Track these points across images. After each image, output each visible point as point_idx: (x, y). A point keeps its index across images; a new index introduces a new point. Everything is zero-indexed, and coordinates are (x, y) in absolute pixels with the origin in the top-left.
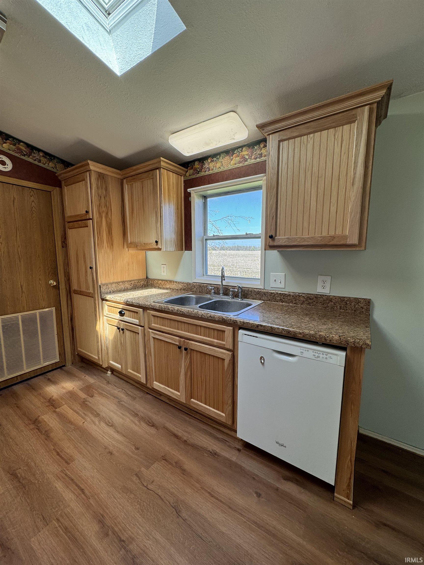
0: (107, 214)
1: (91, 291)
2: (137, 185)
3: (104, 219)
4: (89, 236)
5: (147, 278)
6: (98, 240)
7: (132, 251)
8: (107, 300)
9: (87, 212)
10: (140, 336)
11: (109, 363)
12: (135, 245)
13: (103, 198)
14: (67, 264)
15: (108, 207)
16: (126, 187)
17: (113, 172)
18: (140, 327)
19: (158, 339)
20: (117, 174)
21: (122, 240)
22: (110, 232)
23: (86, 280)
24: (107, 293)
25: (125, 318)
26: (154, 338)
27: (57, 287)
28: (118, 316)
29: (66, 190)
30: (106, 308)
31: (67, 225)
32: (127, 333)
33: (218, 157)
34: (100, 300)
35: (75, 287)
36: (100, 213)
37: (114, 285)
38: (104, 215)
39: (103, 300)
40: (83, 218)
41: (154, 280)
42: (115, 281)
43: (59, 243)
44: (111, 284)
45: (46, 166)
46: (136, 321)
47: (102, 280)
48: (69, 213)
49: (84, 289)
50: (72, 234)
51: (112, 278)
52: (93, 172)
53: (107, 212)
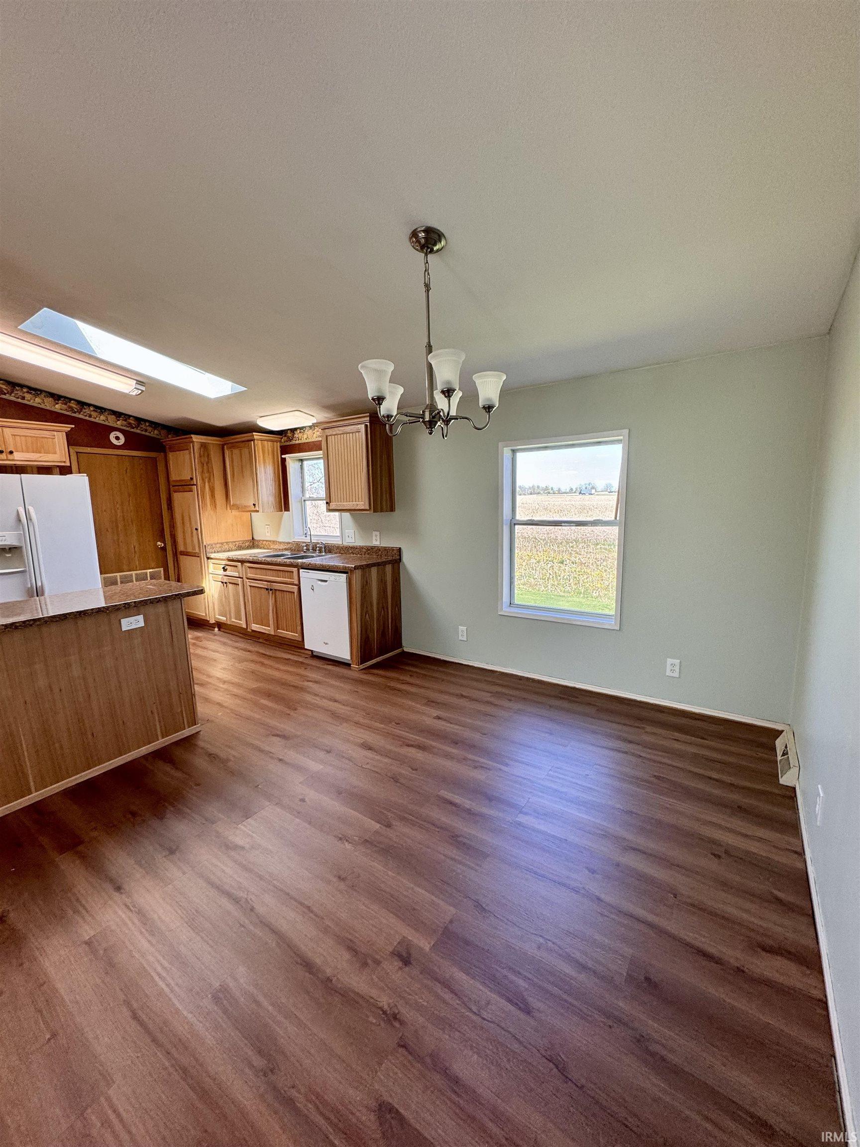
0: (210, 479)
1: (197, 550)
2: (236, 452)
3: (207, 484)
4: (194, 500)
5: (253, 539)
6: (202, 502)
7: (235, 513)
8: (212, 559)
9: (192, 479)
10: (240, 587)
11: (215, 618)
12: (236, 507)
13: (205, 465)
14: (173, 526)
15: (210, 472)
16: (227, 452)
17: (214, 440)
18: (239, 579)
19: (253, 586)
20: (220, 441)
21: (225, 502)
22: (213, 496)
23: (192, 541)
24: (212, 553)
25: (228, 573)
26: (250, 586)
27: (164, 549)
28: (221, 572)
29: (171, 455)
30: (211, 566)
31: (172, 489)
32: (230, 586)
34: (206, 559)
35: (181, 548)
36: (203, 480)
37: (218, 546)
38: (207, 480)
39: (208, 558)
40: (188, 483)
41: (260, 541)
42: (220, 541)
43: (164, 506)
44: (215, 544)
45: (152, 435)
46: (236, 574)
47: (207, 540)
48: (174, 477)
49: (190, 550)
50: (177, 497)
51: (216, 540)
52: (195, 444)
53: (210, 476)
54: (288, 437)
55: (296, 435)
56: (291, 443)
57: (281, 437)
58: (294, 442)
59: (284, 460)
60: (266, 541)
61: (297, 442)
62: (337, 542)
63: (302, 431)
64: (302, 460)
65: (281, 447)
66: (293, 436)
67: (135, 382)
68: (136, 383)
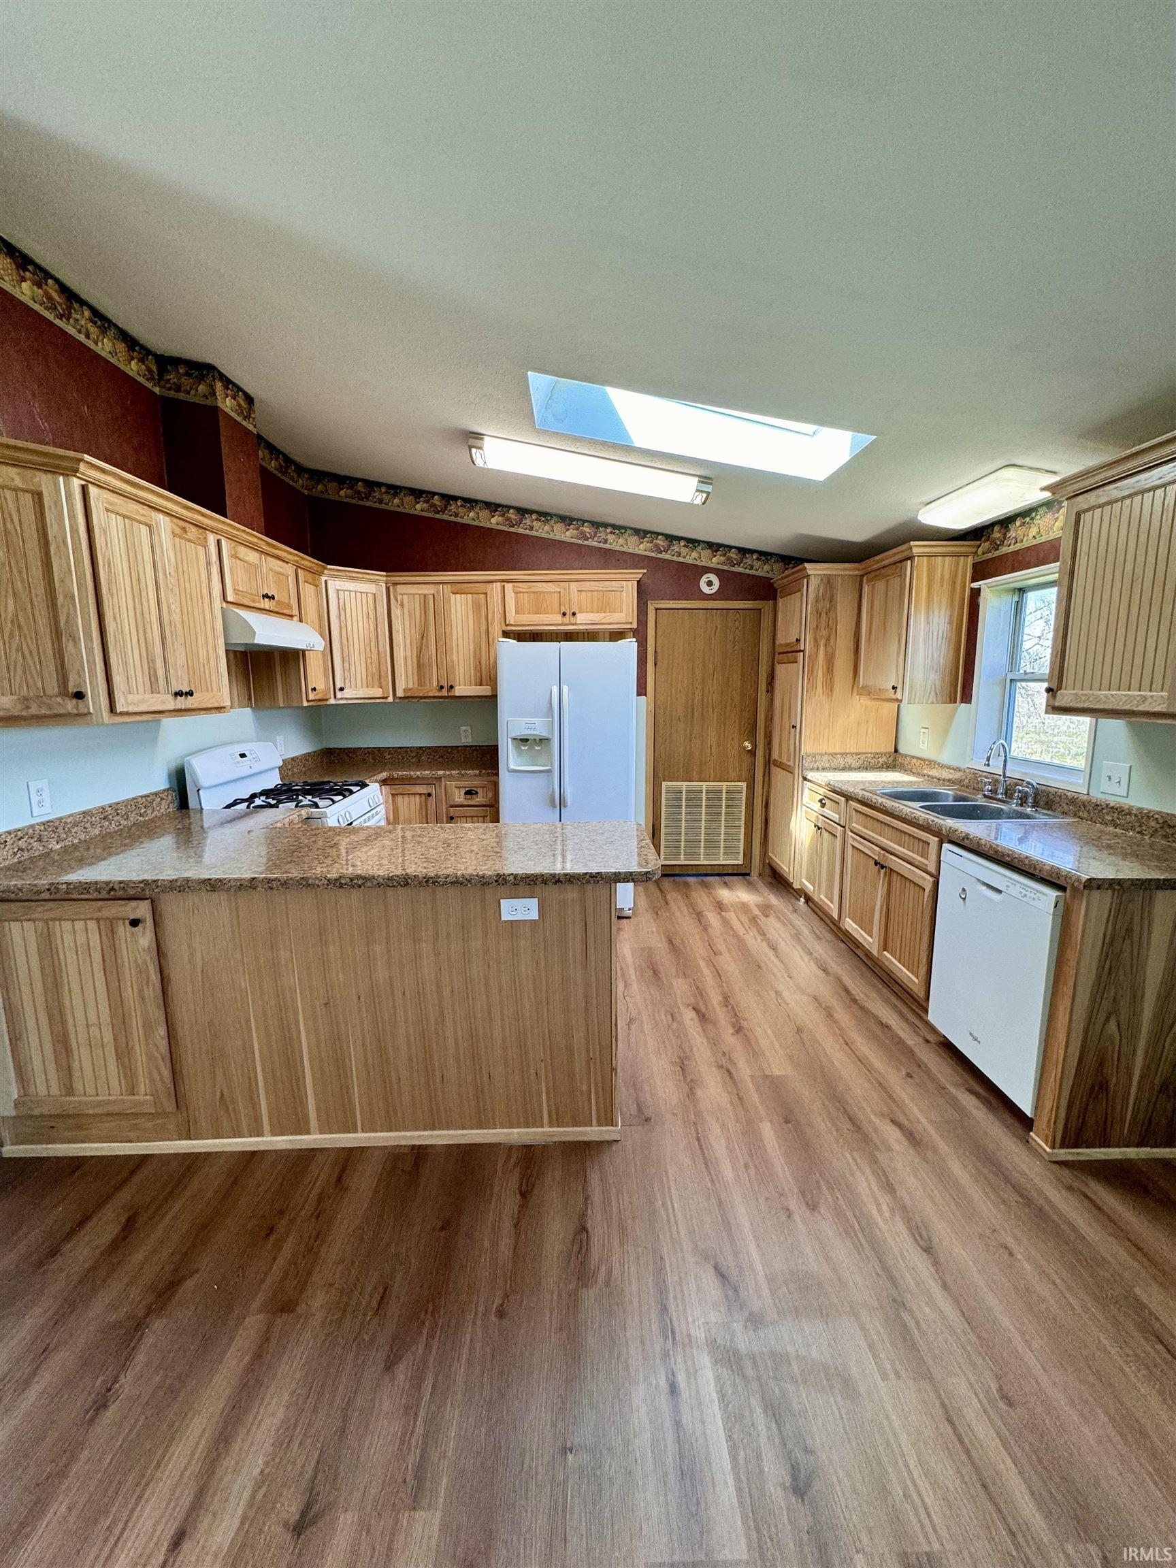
0: (828, 639)
1: (791, 763)
2: (880, 585)
3: (822, 649)
4: (796, 676)
5: (896, 751)
6: (808, 683)
7: (865, 701)
8: (809, 781)
9: (798, 640)
10: (839, 841)
11: (801, 882)
12: (867, 691)
13: (824, 615)
14: (770, 718)
15: (831, 628)
16: (866, 589)
17: (846, 569)
18: (839, 827)
19: (858, 849)
20: (858, 569)
21: (851, 681)
22: (830, 669)
23: (789, 745)
24: (812, 769)
25: (826, 811)
26: (853, 846)
27: (753, 753)
28: (817, 806)
29: (781, 602)
30: (806, 792)
31: (776, 658)
32: (826, 834)
33: (1034, 514)
34: (801, 778)
35: (775, 756)
36: (816, 641)
37: (826, 758)
38: (822, 644)
39: (805, 779)
40: (794, 649)
41: (906, 756)
42: (830, 751)
43: (763, 686)
44: (822, 755)
45: (760, 573)
46: (835, 817)
47: (807, 747)
48: (781, 640)
49: (784, 761)
50: (781, 670)
51: (824, 747)
52: (812, 578)
53: (829, 636)
54: (993, 542)
55: (1012, 534)
56: (997, 553)
57: (978, 543)
58: (1004, 550)
59: (976, 593)
60: (918, 758)
61: (1012, 548)
62: (1076, 785)
63: (1028, 519)
64: (1021, 591)
65: (975, 565)
66: (1005, 535)
67: (697, 479)
68: (699, 482)
